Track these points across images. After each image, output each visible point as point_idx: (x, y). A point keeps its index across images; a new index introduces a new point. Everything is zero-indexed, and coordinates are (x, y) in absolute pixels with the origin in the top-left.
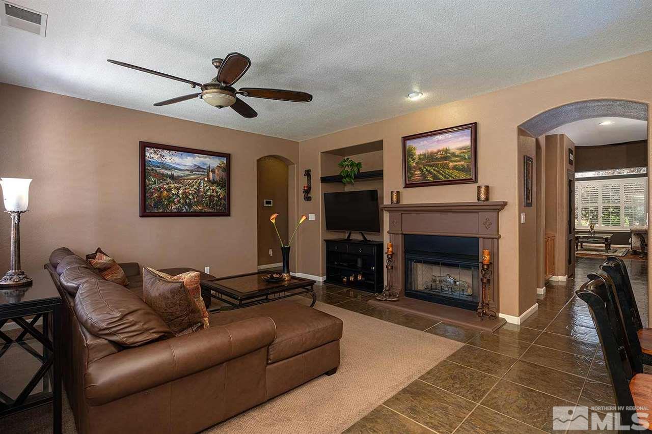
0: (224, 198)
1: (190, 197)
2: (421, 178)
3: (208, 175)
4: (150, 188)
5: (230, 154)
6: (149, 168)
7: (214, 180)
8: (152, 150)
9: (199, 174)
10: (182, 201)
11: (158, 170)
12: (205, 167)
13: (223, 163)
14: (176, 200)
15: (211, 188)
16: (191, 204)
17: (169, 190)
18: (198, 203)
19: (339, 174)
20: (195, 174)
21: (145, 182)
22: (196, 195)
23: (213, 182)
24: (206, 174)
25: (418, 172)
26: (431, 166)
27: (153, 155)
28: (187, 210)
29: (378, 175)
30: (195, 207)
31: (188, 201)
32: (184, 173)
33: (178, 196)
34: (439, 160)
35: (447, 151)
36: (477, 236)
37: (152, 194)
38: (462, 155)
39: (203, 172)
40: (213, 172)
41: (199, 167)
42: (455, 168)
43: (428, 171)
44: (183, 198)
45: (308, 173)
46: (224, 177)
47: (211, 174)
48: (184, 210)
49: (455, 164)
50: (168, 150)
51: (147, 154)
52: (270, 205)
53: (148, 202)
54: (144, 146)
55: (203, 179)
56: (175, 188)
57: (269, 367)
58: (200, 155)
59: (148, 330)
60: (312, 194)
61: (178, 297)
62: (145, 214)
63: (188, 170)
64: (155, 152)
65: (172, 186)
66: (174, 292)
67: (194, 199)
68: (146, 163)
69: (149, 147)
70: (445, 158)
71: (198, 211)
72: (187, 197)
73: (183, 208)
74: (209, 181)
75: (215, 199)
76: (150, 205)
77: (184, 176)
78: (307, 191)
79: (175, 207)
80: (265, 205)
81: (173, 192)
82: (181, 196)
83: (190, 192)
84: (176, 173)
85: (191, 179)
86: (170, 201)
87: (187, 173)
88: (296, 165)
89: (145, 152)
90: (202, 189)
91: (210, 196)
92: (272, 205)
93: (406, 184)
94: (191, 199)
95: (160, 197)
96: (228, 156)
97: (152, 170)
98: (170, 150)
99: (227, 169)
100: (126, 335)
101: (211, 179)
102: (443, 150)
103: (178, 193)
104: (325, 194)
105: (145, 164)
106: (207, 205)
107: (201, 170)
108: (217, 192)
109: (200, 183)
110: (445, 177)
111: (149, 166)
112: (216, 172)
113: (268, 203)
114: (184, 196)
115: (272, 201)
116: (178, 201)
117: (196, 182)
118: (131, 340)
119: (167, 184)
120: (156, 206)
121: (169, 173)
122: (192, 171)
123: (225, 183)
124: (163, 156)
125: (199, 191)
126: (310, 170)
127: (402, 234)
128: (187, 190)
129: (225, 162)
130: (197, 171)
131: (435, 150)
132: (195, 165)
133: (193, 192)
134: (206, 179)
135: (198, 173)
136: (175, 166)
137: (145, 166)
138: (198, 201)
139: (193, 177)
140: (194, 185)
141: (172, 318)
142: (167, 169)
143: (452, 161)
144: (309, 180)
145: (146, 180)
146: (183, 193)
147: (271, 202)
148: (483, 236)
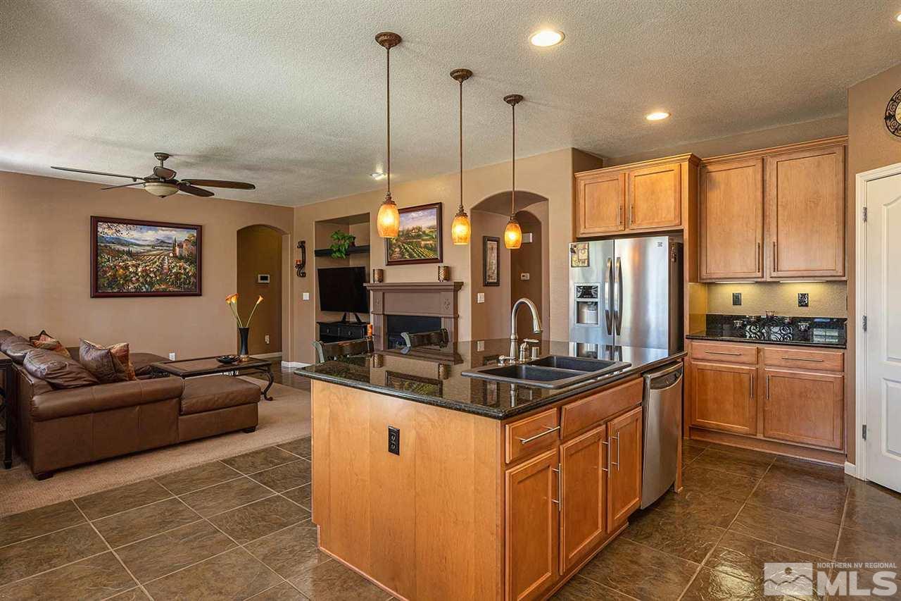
0: (194, 276)
1: (152, 275)
2: (400, 256)
3: (174, 250)
4: (103, 266)
5: (201, 226)
6: (102, 245)
7: (181, 255)
8: (105, 225)
9: (162, 250)
10: (141, 280)
11: (113, 246)
12: (170, 242)
13: (194, 236)
14: (134, 279)
15: (178, 264)
16: (152, 284)
17: (126, 268)
18: (161, 282)
19: (329, 248)
20: (158, 250)
21: (97, 259)
22: (158, 273)
23: (181, 258)
24: (171, 249)
25: (397, 250)
26: (408, 244)
27: (106, 231)
28: (147, 290)
29: (365, 250)
30: (157, 287)
31: (148, 279)
32: (143, 248)
33: (137, 274)
34: (413, 237)
35: (419, 229)
36: (440, 316)
37: (105, 272)
38: (431, 234)
39: (167, 247)
40: (180, 246)
41: (163, 242)
42: (426, 247)
43: (406, 249)
44: (143, 277)
45: (302, 245)
46: (194, 252)
47: (177, 249)
48: (144, 290)
49: (426, 242)
50: (125, 224)
51: (100, 230)
52: (265, 282)
53: (101, 281)
54: (95, 221)
55: (168, 255)
56: (133, 265)
57: (180, 418)
58: (163, 228)
59: (80, 378)
60: (307, 270)
61: (105, 360)
62: (97, 294)
63: (148, 246)
64: (109, 227)
65: (130, 263)
66: (102, 357)
67: (156, 277)
68: (98, 239)
69: (101, 222)
70: (419, 236)
71: (161, 290)
72: (148, 275)
73: (143, 288)
74: (175, 256)
75: (183, 276)
76: (104, 285)
77: (144, 252)
78: (301, 266)
79: (132, 286)
80: (260, 281)
81: (131, 270)
82: (140, 274)
83: (152, 269)
84: (134, 249)
85: (152, 255)
86: (127, 280)
87: (149, 248)
88: (289, 235)
89: (97, 226)
90: (166, 266)
91: (177, 274)
92: (268, 282)
93: (388, 262)
94: (152, 278)
95: (115, 275)
96: (199, 229)
97: (106, 246)
98: (127, 224)
99: (199, 243)
100: (64, 380)
101: (178, 254)
102: (416, 228)
103: (137, 271)
104: (319, 270)
105: (97, 241)
106: (172, 284)
107: (166, 245)
108: (185, 269)
109: (164, 259)
110: (419, 256)
111: (102, 243)
112: (184, 246)
113: (264, 278)
114: (144, 274)
115: (269, 276)
116: (137, 280)
117: (159, 259)
118: (66, 384)
119: (123, 262)
120: (110, 285)
121: (126, 249)
122: (153, 246)
123: (197, 259)
124: (119, 231)
125: (162, 268)
126: (304, 242)
127: (384, 314)
128: (148, 268)
129: (195, 235)
130: (161, 246)
131: (411, 228)
132: (158, 240)
133: (155, 270)
134: (171, 255)
135: (161, 248)
136: (133, 241)
137: (97, 242)
138: (160, 279)
139: (155, 252)
140: (156, 262)
141: (100, 376)
142: (122, 245)
143: (423, 240)
144: (304, 252)
145: (99, 258)
146: (143, 271)
147: (267, 277)
148: (444, 316)
